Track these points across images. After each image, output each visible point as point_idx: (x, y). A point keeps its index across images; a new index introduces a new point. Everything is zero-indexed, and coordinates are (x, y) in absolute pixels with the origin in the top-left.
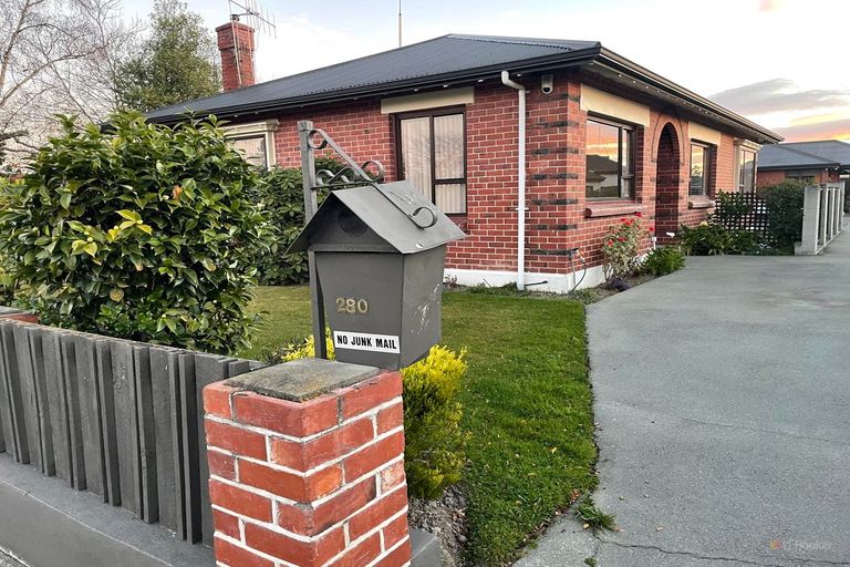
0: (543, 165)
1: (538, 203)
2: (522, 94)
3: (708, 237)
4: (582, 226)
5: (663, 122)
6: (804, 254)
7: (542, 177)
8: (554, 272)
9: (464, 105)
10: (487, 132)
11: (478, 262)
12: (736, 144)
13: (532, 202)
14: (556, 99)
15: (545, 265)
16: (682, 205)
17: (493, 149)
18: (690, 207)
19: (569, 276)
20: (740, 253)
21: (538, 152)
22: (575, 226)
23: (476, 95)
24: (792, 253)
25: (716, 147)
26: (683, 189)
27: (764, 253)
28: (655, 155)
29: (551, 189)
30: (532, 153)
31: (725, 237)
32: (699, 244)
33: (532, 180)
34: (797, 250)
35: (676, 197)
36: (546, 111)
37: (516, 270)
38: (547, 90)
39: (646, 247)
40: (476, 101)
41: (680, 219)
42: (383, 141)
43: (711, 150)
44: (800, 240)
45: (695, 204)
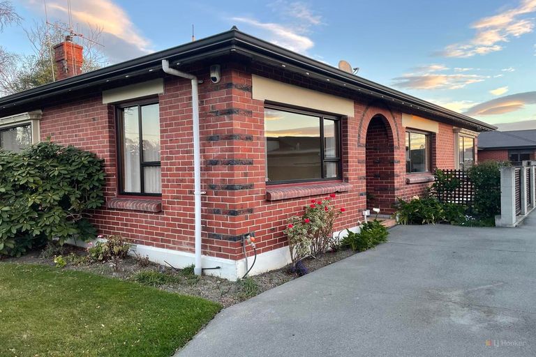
0: (216, 151)
1: (212, 187)
2: (194, 83)
3: (421, 208)
4: (260, 210)
5: (371, 114)
6: (504, 227)
7: (215, 163)
8: (226, 257)
9: (157, 94)
10: (174, 119)
11: (169, 242)
12: (454, 131)
13: (208, 187)
14: (221, 88)
15: (220, 249)
16: (398, 182)
17: (177, 135)
18: (408, 183)
19: (241, 263)
20: (449, 223)
21: (211, 139)
22: (251, 211)
23: (165, 87)
24: (493, 225)
25: (435, 134)
26: (400, 168)
27: (468, 224)
28: (363, 141)
29: (223, 175)
30: (207, 139)
31: (436, 208)
32: (413, 214)
33: (208, 165)
34: (498, 222)
35: (391, 175)
36: (217, 99)
37: (194, 252)
38: (215, 79)
39: (356, 220)
40: (165, 91)
41: (397, 193)
42: (103, 128)
43: (431, 136)
44: (500, 214)
45: (412, 180)
